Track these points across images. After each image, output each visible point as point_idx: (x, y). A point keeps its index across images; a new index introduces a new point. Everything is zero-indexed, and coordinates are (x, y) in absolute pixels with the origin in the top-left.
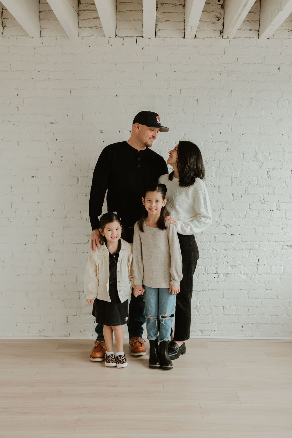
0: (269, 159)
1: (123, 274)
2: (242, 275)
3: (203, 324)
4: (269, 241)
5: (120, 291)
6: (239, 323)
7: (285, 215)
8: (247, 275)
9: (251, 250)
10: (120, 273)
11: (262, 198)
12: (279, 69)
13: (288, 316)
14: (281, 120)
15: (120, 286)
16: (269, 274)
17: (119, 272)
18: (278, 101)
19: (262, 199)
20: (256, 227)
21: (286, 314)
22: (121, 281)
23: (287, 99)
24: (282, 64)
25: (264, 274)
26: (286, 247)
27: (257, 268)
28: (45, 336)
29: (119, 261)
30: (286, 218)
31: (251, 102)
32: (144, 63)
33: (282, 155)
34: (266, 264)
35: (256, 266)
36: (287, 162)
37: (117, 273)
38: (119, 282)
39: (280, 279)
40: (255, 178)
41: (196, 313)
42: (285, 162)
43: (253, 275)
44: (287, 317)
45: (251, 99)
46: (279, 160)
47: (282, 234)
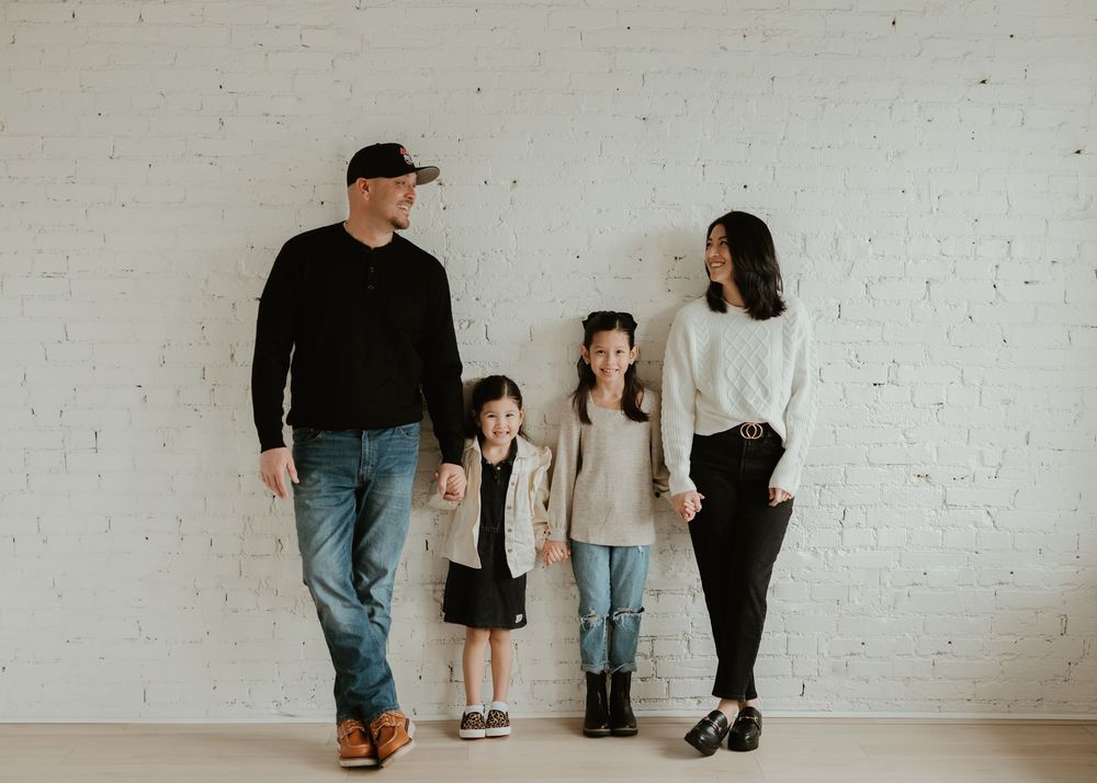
0: (870, 253)
1: (519, 513)
2: (801, 553)
3: (702, 679)
4: (872, 464)
5: (510, 551)
6: (794, 675)
7: (913, 396)
8: (815, 553)
9: (824, 486)
10: (512, 510)
11: (853, 353)
12: (894, 23)
13: (921, 656)
14: (899, 154)
15: (511, 541)
16: (873, 549)
17: (510, 508)
18: (893, 105)
19: (853, 358)
20: (838, 428)
21: (916, 652)
22: (513, 529)
23: (916, 101)
24: (901, 11)
25: (857, 550)
26: (915, 480)
27: (841, 534)
28: (291, 716)
29: (513, 484)
30: (914, 406)
31: (824, 106)
32: (550, 6)
33: (903, 243)
34: (863, 525)
35: (839, 529)
36: (915, 262)
37: (506, 510)
38: (510, 530)
39: (899, 561)
40: (834, 303)
41: (685, 651)
42: (911, 262)
43: (830, 553)
44: (919, 659)
45: (823, 101)
46: (895, 257)
47: (905, 446)
